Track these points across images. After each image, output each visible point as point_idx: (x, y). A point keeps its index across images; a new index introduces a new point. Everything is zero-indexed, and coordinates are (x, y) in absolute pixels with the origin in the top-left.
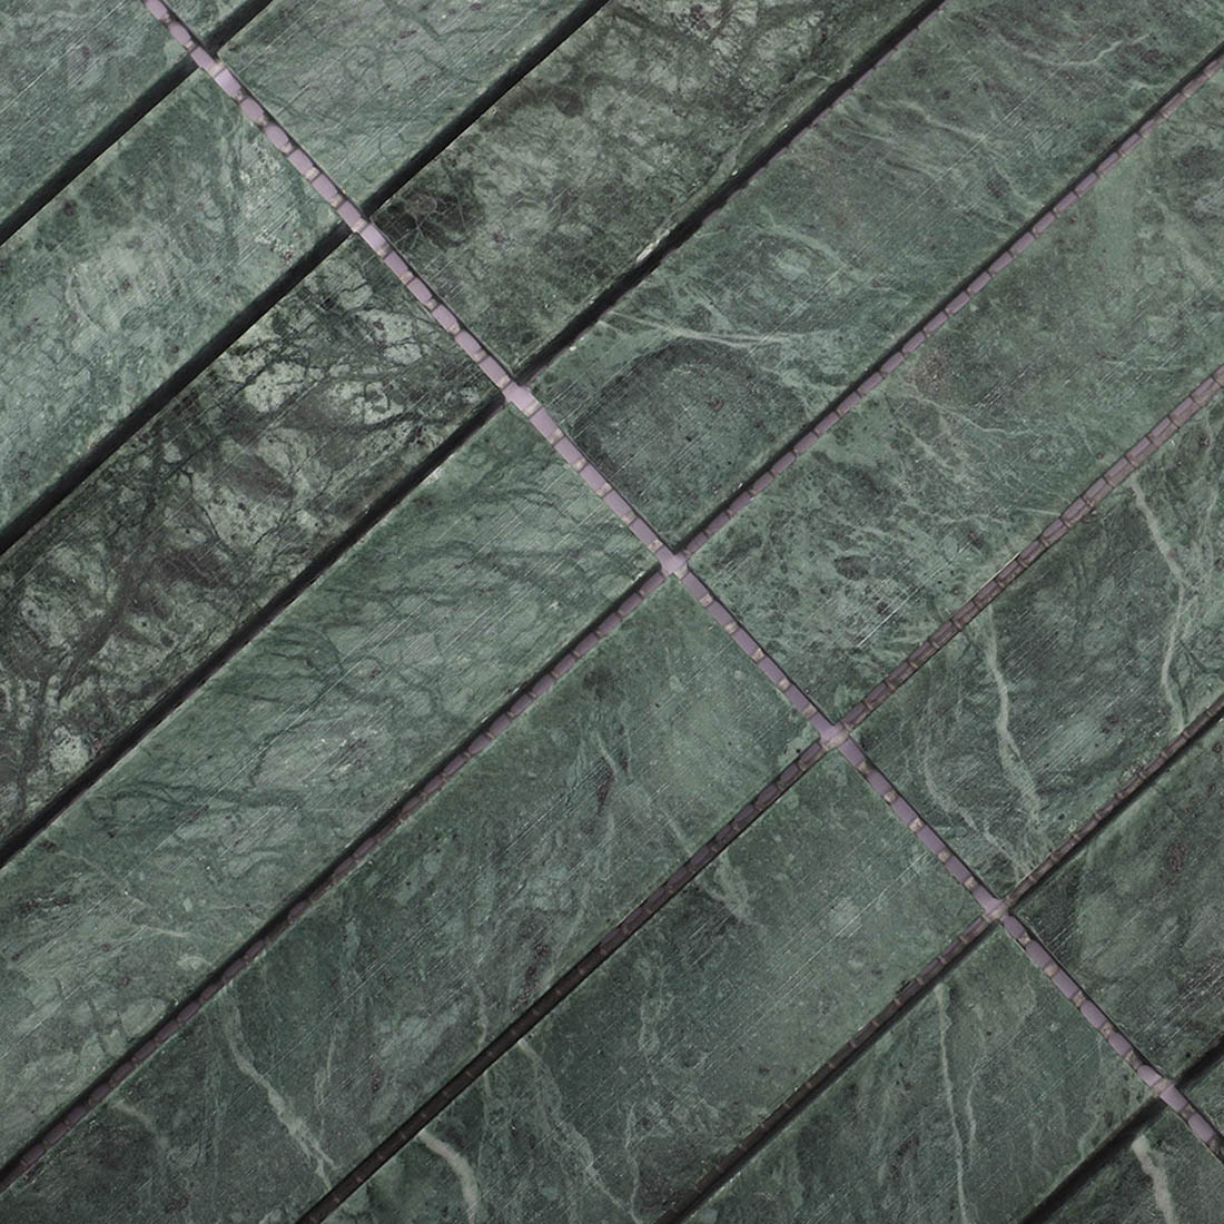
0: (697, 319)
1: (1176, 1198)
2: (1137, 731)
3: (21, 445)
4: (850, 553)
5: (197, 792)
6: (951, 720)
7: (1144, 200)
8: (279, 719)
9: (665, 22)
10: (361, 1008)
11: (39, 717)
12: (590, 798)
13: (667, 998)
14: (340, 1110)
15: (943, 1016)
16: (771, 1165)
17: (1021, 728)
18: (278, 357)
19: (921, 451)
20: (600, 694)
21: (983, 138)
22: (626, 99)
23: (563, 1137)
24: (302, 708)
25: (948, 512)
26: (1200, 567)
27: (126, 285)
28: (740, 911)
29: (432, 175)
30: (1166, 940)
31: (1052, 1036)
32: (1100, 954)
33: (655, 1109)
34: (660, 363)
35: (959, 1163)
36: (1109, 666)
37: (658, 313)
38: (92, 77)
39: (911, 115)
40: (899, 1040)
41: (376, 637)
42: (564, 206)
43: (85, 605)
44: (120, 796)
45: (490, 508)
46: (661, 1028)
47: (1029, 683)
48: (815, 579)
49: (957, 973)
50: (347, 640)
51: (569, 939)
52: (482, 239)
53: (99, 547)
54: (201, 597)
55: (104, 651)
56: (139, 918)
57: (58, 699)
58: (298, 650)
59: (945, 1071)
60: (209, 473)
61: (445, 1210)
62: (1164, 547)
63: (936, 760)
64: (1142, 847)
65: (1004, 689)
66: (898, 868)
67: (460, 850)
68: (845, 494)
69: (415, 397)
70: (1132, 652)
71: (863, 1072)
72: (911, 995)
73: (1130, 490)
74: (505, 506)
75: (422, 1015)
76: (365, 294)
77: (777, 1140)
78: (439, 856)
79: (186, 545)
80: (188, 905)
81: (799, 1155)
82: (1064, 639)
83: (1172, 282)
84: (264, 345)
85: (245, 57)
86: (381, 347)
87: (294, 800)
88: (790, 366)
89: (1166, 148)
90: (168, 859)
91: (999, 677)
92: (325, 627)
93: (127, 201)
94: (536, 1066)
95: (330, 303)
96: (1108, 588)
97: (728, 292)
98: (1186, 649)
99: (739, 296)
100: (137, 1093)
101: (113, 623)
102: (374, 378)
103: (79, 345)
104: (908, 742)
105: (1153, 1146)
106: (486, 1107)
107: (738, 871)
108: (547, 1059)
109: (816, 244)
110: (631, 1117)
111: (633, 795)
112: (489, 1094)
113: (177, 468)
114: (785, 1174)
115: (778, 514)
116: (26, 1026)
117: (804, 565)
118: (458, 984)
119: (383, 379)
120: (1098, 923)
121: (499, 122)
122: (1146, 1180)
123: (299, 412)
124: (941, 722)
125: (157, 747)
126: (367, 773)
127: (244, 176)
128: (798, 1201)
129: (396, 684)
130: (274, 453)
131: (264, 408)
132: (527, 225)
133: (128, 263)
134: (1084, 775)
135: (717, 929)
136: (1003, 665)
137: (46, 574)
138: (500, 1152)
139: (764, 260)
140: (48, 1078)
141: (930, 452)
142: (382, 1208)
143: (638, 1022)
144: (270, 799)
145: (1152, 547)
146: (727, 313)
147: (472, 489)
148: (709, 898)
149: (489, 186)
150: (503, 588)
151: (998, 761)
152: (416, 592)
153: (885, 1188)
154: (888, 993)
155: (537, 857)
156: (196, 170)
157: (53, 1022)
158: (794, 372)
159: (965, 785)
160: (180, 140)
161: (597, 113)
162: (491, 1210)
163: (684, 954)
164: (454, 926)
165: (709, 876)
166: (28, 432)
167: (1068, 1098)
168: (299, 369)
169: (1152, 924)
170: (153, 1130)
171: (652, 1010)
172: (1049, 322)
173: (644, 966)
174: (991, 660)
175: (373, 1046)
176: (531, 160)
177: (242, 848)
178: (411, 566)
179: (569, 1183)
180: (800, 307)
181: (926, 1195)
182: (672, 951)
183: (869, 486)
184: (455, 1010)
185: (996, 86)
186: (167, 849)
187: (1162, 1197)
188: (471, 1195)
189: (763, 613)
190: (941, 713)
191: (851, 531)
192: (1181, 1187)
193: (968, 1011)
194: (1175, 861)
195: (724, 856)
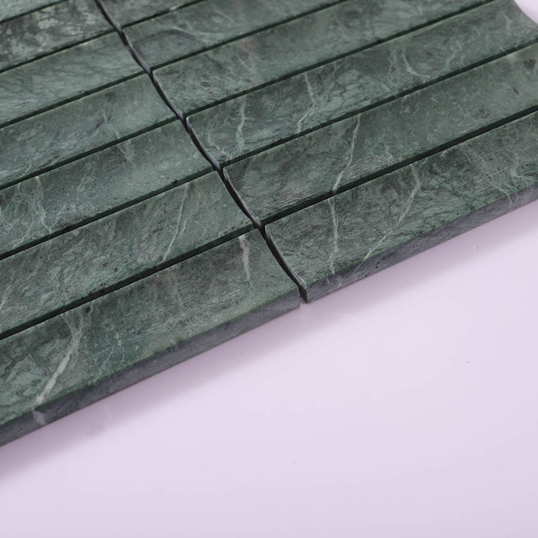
0: (183, 26)
1: (250, 259)
4: (207, 81)
6: (223, 123)
7: (333, 19)
8: (5, 94)
12: (94, 125)
13: (93, 178)
15: (186, 192)
16: (106, 223)
17: (246, 130)
18: (53, 17)
19: (240, 62)
20: (109, 99)
23: (37, 209)
24: (14, 93)
26: (322, 100)
28: (129, 158)
30: (275, 189)
31: (223, 208)
32: (249, 189)
33: (73, 206)
34: (167, 33)
35: (174, 237)
37: (171, 21)
40: (167, 195)
41: (47, 80)
45: (98, 56)
46: (87, 186)
47: (253, 119)
48: (193, 85)
49: (195, 181)
50: (37, 79)
58: (20, 77)
59: (181, 211)
60: (18, 39)
62: (311, 94)
63: (213, 132)
64: (275, 161)
65: (244, 119)
67: (44, 130)
68: (211, 67)
70: (292, 117)
71: (150, 202)
72: (176, 183)
73: (304, 76)
74: (103, 57)
75: (8, 170)
76: (86, 8)
77: (111, 216)
78: (37, 131)
81: (117, 223)
82: (270, 110)
84: (49, 13)
88: (207, 38)
91: (243, 115)
92: (32, 74)
94: (38, 186)
95: (74, 8)
96: (289, 100)
97: (195, 22)
98: (309, 117)
99: (198, 23)
102: (78, 26)
104: (205, 125)
105: (246, 239)
106: (15, 193)
108: (43, 184)
109: (227, 17)
110: (64, 207)
111: (108, 126)
112: (19, 189)
113: (9, 36)
114: (110, 228)
115: (187, 67)
117: (191, 81)
118: (25, 163)
119: (81, 27)
120: (252, 179)
122: (240, 250)
123: (52, 31)
124: (219, 122)
128: (111, 238)
129: (47, 91)
130: (39, 38)
131: (42, 28)
134: (261, 140)
135: (119, 162)
136: (246, 112)
138: (14, 209)
139: (209, 17)
141: (243, 63)
143: (80, 182)
145: (307, 93)
146: (193, 26)
147: (95, 50)
148: (120, 151)
150: (92, 74)
151: (235, 136)
152: (65, 71)
153: (144, 241)
154: (169, 182)
155: (69, 137)
159: (220, 140)
163: (104, 166)
164: (33, 150)
165: (122, 145)
168: (57, 22)
169: (272, 184)
171: (86, 180)
173: (89, 166)
174: (242, 110)
178: (67, 65)
179: (33, 222)
180: (216, 29)
181: (158, 244)
182: (100, 164)
183: (220, 66)
184: (20, 169)
187: (245, 258)
189: (172, 91)
190: (220, 120)
191: (209, 76)
192: (254, 256)
193: (195, 194)
194: (285, 168)
195: (129, 141)
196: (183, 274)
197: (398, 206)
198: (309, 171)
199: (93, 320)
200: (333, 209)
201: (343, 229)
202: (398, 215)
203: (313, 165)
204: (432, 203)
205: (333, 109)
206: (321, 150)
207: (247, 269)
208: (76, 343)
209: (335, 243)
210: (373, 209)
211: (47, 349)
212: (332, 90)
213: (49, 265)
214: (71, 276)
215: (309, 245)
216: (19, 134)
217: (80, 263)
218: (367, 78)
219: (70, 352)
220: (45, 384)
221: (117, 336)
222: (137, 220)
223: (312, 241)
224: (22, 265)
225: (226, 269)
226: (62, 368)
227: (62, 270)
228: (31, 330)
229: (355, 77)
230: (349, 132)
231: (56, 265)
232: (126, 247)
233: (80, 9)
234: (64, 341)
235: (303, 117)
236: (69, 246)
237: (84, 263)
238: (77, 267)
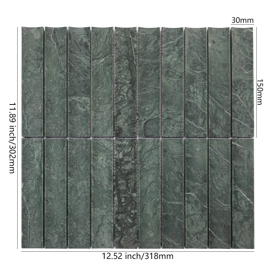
0: (145, 119)
1: (239, 144)
2: (204, 116)
3: (108, 178)
4: (172, 124)
5: (146, 188)
6: (191, 128)
7: (166, 79)
8: (146, 177)
9: (120, 101)
10: (172, 190)
11: (129, 195)
12: (173, 160)
13: (192, 167)
14: (178, 198)
15: (211, 149)
16: (211, 171)
17: (196, 124)
18: (119, 153)
19: (169, 112)
20: (166, 152)
21: (150, 86)
22: (123, 109)
23: (195, 184)
24: (147, 175)
25: (176, 114)
26: (196, 100)
27: (103, 159)
28: (191, 156)
29: (116, 129)
30: (220, 128)
31: (220, 142)
32: (217, 134)
33: (199, 176)
34: (145, 125)
35: (223, 157)
36: (197, 113)
37: (142, 122)
38: (85, 147)
39: (144, 89)
40: (210, 153)
41: (146, 165)
42: (127, 121)
43: (124, 184)
44: (141, 194)
45: (145, 147)
46: (194, 170)
47: (193, 120)
48: (172, 129)
49: (209, 145)
50: (145, 167)
51: (182, 170)
52: (124, 130)
53: (121, 179)
54: (132, 175)
55: (129, 186)
56: (151, 201)
57: (129, 192)
58: (142, 171)
59: (215, 152)
60: (123, 166)
61: (193, 198)
62: (193, 101)
63: (193, 132)
64: (212, 123)
65: (192, 123)
66: (198, 142)
67: (168, 173)
68: (168, 121)
69: (131, 145)
70: (198, 111)
71: (210, 158)
73: (186, 100)
74: (145, 146)
75: (177, 186)
77: (209, 168)
79: (127, 173)
80: (153, 196)
81: (212, 168)
82: (193, 115)
83: (174, 83)
84: (117, 153)
85: (94, 134)
86: (125, 145)
87: (153, 182)
88: (154, 116)
89: (164, 74)
90: (149, 195)
91: (191, 122)
93: (97, 153)
94: (188, 181)
95: (118, 145)
96: (192, 108)
97: (145, 115)
98: (201, 107)
99: (146, 115)
100: (164, 212)
101: (127, 183)
102: (127, 147)
103: (104, 167)
104: (190, 133)
105: (234, 142)
106: (188, 187)
107: (188, 154)
109: (147, 106)
110: (198, 178)
111: (175, 157)
113: (120, 168)
115: (165, 127)
116: (151, 216)
117: (170, 128)
118: (177, 182)
119: (128, 147)
120: (215, 131)
121: (117, 120)
122: (236, 145)
123: (124, 155)
125: (140, 188)
126: (156, 174)
127: (103, 143)
128: (215, 171)
129: (151, 166)
130: (126, 160)
131: (122, 157)
132: (126, 125)
133: (101, 158)
134: (204, 123)
135: (190, 159)
136: (191, 121)
137: (119, 185)
138: (192, 190)
139: (145, 111)
140: (157, 218)
142: (188, 202)
143: (192, 171)
144: (151, 183)
145: (192, 102)
146: (146, 117)
147: (142, 147)
148: (188, 158)
149: (120, 125)
150: (151, 152)
151: (197, 128)
152: (146, 159)
153: (219, 164)
154: (206, 151)
155: (173, 168)
156: (99, 146)
157: (153, 214)
158: (155, 116)
159: (196, 132)
160: (96, 145)
161: (122, 113)
162: (196, 194)
163: (190, 163)
164: (173, 178)
165: (186, 156)
166: (107, 177)
167: (225, 145)
168: (121, 152)
169: (218, 128)
170: (167, 213)
171: (192, 169)
172: (169, 94)
173: (188, 167)
174: (189, 121)
175: (176, 192)
176: (121, 121)
177: (153, 189)
178: (144, 157)
179: (199, 187)
180: (151, 111)
181: (223, 162)
183: (168, 118)
184: (179, 183)
185: (147, 81)
186: (148, 194)
187: (238, 145)
188: (193, 195)
189: (171, 135)
191: (171, 123)
193: (213, 146)
194: (215, 122)
195: (186, 154)
196: (236, 161)
197: (241, 104)
198: (219, 117)
199: (237, 184)
200: (235, 119)
201: (241, 120)
202: (244, 106)
203: (218, 115)
204: (245, 96)
205: (202, 100)
206: (215, 111)
207: (241, 146)
208: (240, 190)
209: (244, 124)
210: (239, 110)
211: (239, 197)
212: (194, 95)
213: (215, 188)
214: (220, 184)
215: (241, 130)
216: (166, 179)
218: (194, 84)
219: (242, 192)
220: (247, 200)
221: (243, 181)
222: (213, 163)
223: (241, 128)
224: (213, 194)
225: (239, 151)
226: (245, 196)
227: (218, 185)
228: (233, 198)
229: (193, 87)
230: (212, 101)
231: (216, 186)
232: (219, 169)
233: (120, 144)
234: (239, 193)
235: (201, 109)
236: (212, 182)
237: (219, 180)
238: (219, 182)
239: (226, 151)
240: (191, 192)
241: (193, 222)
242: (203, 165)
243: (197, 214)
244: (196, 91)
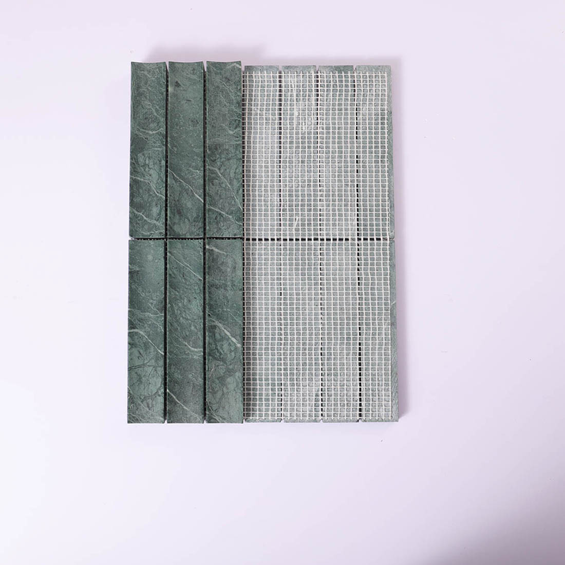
1: (218, 249)
2: (160, 203)
6: (139, 224)
15: (171, 256)
16: (170, 292)
17: (147, 216)
23: (145, 315)
26: (148, 178)
28: (137, 269)
30: (188, 223)
31: (186, 246)
32: (182, 231)
33: (151, 301)
35: (191, 270)
36: (150, 199)
40: (169, 264)
46: (143, 291)
47: (143, 211)
49: (168, 250)
59: (178, 262)
61: (140, 337)
62: (142, 180)
63: (141, 230)
64: (174, 215)
65: (141, 214)
66: (150, 246)
70: (151, 195)
71: (170, 272)
72: (166, 259)
77: (168, 289)
81: (172, 288)
82: (142, 202)
94: (133, 310)
96: (141, 191)
98: (156, 188)
104: (136, 231)
105: (208, 246)
106: (132, 321)
107: (132, 265)
108: (133, 308)
110: (150, 305)
114: (173, 292)
120: (178, 228)
122: (212, 250)
124: (138, 225)
128: (178, 293)
134: (159, 214)
135: (137, 274)
136: (138, 212)
138: (139, 324)
142: (133, 344)
143: (139, 294)
148: (132, 272)
151: (149, 222)
153: (186, 282)
154: (163, 260)
159: (148, 229)
162: (146, 332)
163: (136, 281)
167: (195, 250)
169: (184, 222)
171: (140, 291)
173: (133, 287)
174: (136, 212)
179: (151, 319)
181: (191, 278)
187: (216, 250)
188: (141, 333)
190: (137, 224)
192: (217, 247)
193: (174, 253)
194: (179, 213)
196: (212, 275)
197: (222, 183)
198: (186, 205)
199: (215, 315)
200: (211, 208)
201: (222, 209)
202: (226, 186)
203: (183, 201)
204: (228, 170)
205: (157, 177)
206: (178, 194)
207: (221, 252)
208: (220, 325)
209: (227, 215)
210: (219, 193)
211: (217, 336)
212: (145, 171)
213: (177, 321)
214: (187, 315)
215: (222, 225)
217: (183, 310)
218: (145, 152)
219: (223, 329)
220: (232, 341)
221: (225, 310)
222: (174, 280)
223: (221, 223)
224: (173, 331)
225: (217, 259)
226: (228, 334)
227: (183, 317)
228: (207, 338)
229: (143, 157)
230: (174, 178)
231: (179, 319)
232: (185, 290)
234: (217, 329)
235: (155, 191)
236: (173, 311)
237: (184, 308)
238: (184, 311)
239: (197, 259)
240: (137, 329)
241: (140, 378)
242: (159, 284)
243: (148, 364)
244: (149, 163)
